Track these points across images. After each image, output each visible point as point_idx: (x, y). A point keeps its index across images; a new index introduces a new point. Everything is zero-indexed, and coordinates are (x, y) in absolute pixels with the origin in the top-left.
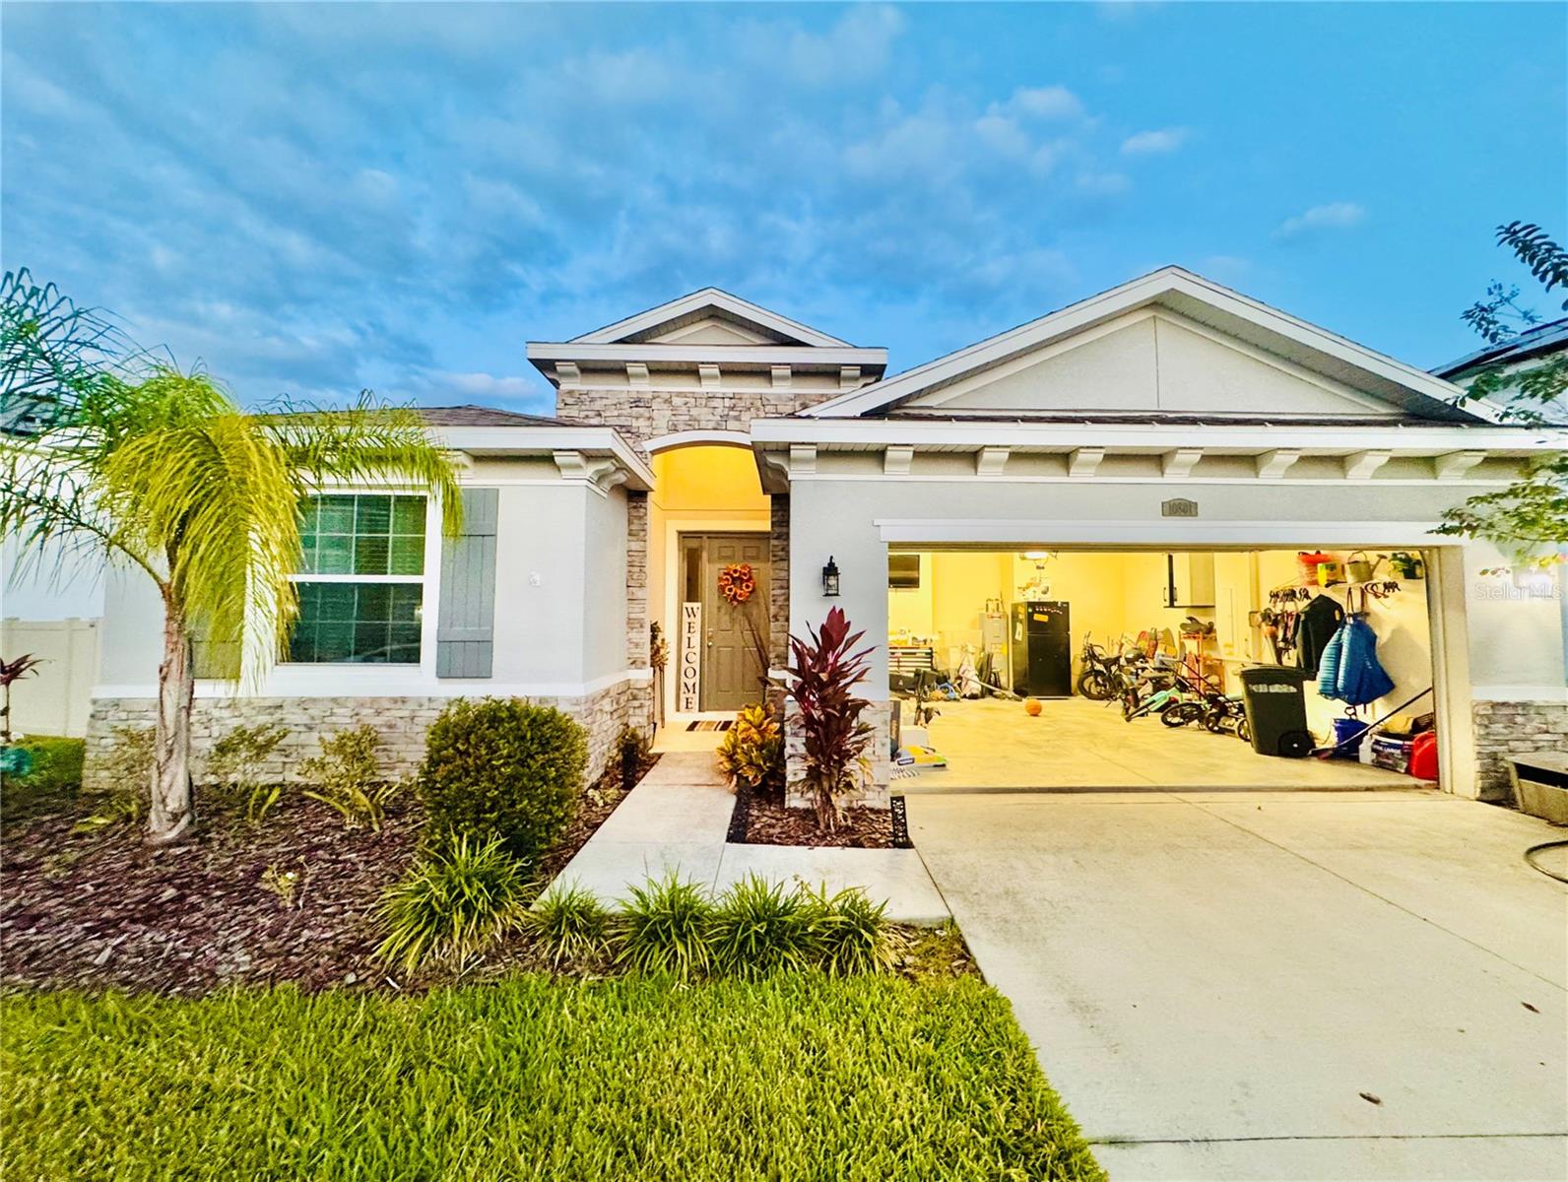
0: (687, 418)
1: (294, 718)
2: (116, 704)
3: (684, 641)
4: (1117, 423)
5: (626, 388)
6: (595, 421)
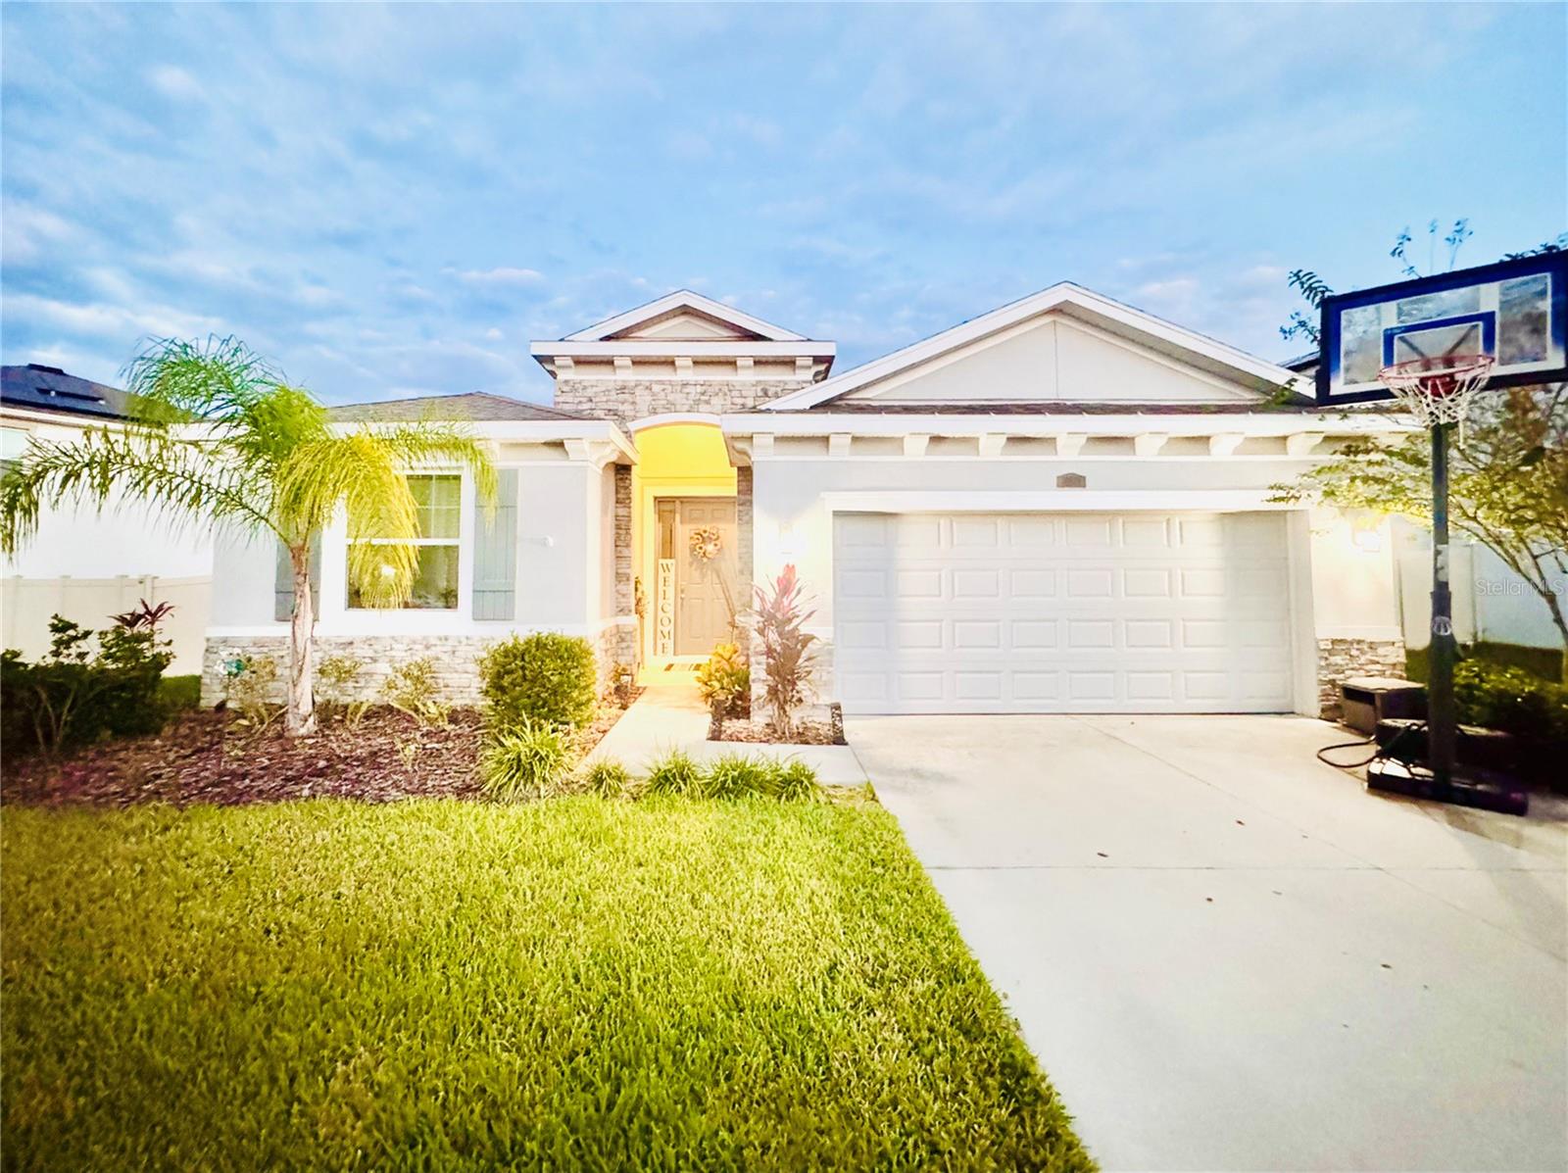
0: (665, 402)
1: (361, 651)
2: (224, 641)
3: (661, 593)
4: (1017, 413)
5: (613, 378)
6: (588, 406)
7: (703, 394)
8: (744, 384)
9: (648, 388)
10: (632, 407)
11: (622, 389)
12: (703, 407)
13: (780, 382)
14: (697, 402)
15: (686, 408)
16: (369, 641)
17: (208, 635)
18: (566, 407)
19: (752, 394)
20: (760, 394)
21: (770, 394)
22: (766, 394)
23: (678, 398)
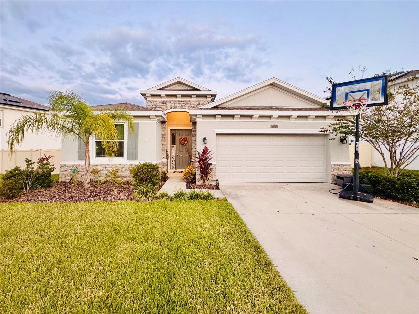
0: (174, 106)
1: (100, 168)
2: (65, 165)
3: (172, 154)
4: (261, 110)
5: (161, 99)
6: (154, 107)
7: (184, 104)
8: (194, 101)
9: (170, 102)
10: (166, 107)
11: (163, 102)
12: (183, 107)
13: (203, 101)
14: (182, 106)
15: (179, 107)
16: (102, 165)
17: (61, 164)
18: (149, 107)
19: (196, 104)
20: (198, 104)
21: (200, 104)
22: (199, 104)
23: (177, 105)
